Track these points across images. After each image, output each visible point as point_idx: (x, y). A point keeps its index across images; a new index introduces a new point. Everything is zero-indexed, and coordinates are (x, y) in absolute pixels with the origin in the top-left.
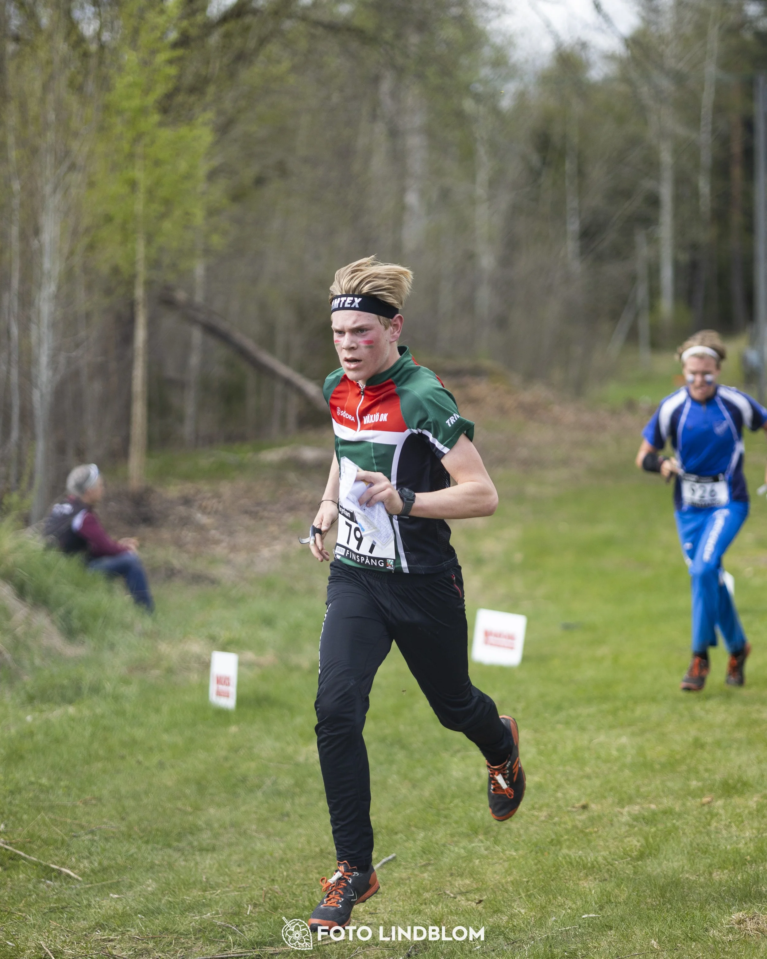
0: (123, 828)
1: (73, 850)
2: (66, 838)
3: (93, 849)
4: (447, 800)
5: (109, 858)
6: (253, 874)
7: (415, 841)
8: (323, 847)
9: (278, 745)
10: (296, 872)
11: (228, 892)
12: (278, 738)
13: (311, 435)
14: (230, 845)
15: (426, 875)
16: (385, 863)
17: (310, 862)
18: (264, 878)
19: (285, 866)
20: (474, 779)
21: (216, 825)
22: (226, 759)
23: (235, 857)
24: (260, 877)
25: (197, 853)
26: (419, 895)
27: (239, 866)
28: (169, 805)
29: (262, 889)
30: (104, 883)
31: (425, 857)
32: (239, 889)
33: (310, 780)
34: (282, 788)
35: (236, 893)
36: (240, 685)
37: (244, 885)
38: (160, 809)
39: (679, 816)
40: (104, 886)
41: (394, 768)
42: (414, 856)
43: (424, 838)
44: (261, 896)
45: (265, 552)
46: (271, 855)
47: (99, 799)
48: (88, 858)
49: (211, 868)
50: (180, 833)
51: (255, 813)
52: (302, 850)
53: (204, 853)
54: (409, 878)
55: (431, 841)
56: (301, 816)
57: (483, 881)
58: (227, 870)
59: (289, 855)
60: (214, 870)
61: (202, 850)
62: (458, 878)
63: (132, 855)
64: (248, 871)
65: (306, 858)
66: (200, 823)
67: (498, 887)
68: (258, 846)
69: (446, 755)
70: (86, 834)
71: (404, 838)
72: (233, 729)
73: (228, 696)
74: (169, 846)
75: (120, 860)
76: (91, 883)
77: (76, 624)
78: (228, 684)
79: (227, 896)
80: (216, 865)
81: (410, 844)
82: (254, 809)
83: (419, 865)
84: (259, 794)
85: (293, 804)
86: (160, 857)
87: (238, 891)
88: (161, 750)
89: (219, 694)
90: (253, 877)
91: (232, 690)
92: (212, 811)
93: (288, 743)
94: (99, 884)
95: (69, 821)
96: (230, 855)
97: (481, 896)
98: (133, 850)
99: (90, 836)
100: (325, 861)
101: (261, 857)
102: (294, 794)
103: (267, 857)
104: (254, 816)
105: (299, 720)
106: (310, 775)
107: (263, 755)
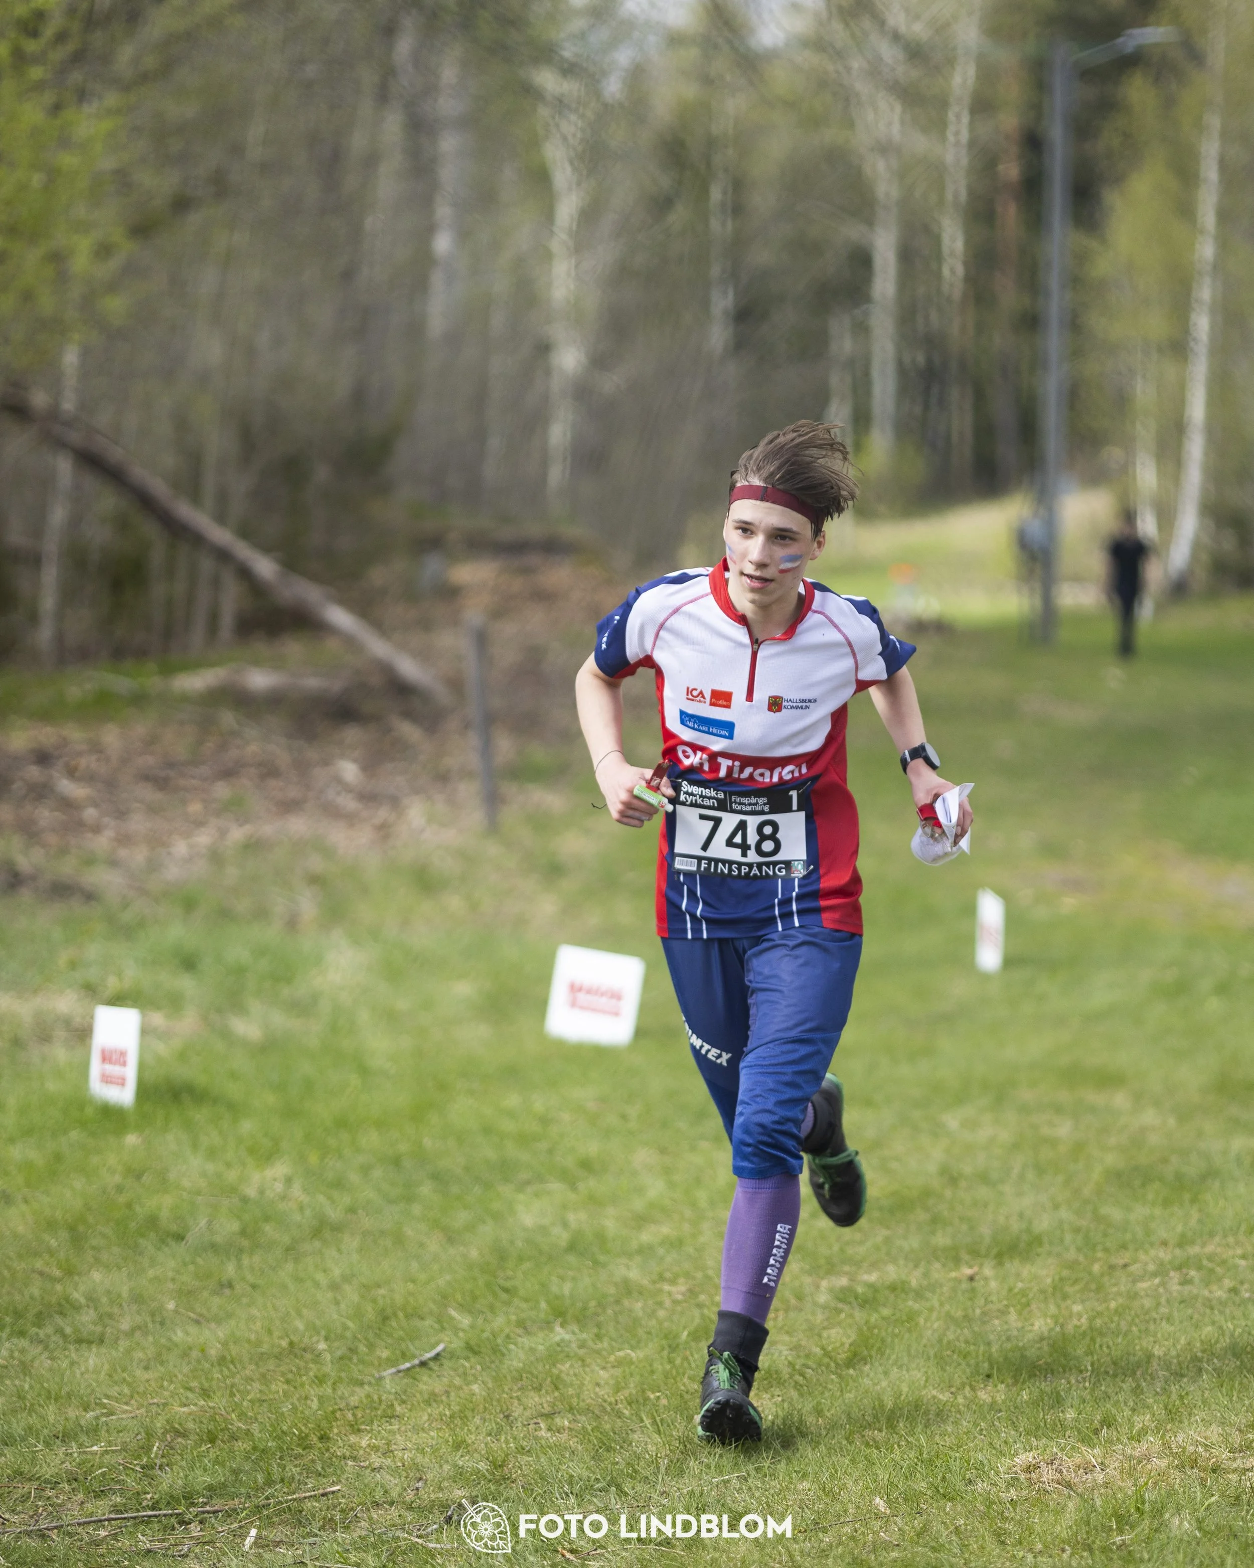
6: (172, 1382)
7: (456, 1331)
8: (295, 1339)
9: (210, 1167)
10: (249, 1380)
12: (212, 1154)
13: (260, 647)
14: (130, 1333)
17: (271, 1364)
18: (190, 1389)
19: (228, 1368)
20: (557, 1230)
21: (104, 1300)
22: (120, 1189)
23: (139, 1355)
24: (187, 1387)
25: (72, 1347)
27: (147, 1368)
28: (22, 1264)
32: (149, 1407)
33: (268, 1228)
34: (218, 1239)
35: (144, 1414)
36: (142, 1067)
37: (160, 1399)
38: (6, 1273)
39: (919, 1295)
41: (416, 1209)
43: (473, 1326)
44: (186, 1418)
45: (181, 848)
46: (203, 1351)
49: (97, 1371)
50: (41, 1313)
51: (173, 1280)
52: (259, 1343)
53: (84, 1346)
54: (447, 1393)
55: (483, 1332)
56: (254, 1287)
58: (126, 1375)
59: (234, 1350)
60: (102, 1375)
61: (79, 1341)
62: (532, 1394)
64: (163, 1377)
65: (262, 1357)
66: (76, 1296)
67: (604, 1410)
68: (179, 1336)
69: (506, 1190)
72: (132, 1139)
73: (122, 1082)
74: (23, 1334)
78: (125, 1064)
80: (107, 1367)
82: (170, 1274)
84: (181, 1249)
85: (239, 1267)
87: (147, 1410)
88: (5, 1174)
89: (106, 1079)
90: (172, 1388)
91: (131, 1074)
92: (97, 1276)
93: (228, 1165)
96: (130, 1350)
101: (185, 1355)
102: (241, 1250)
103: (195, 1354)
104: (171, 1286)
105: (247, 1126)
106: (267, 1219)
107: (186, 1183)
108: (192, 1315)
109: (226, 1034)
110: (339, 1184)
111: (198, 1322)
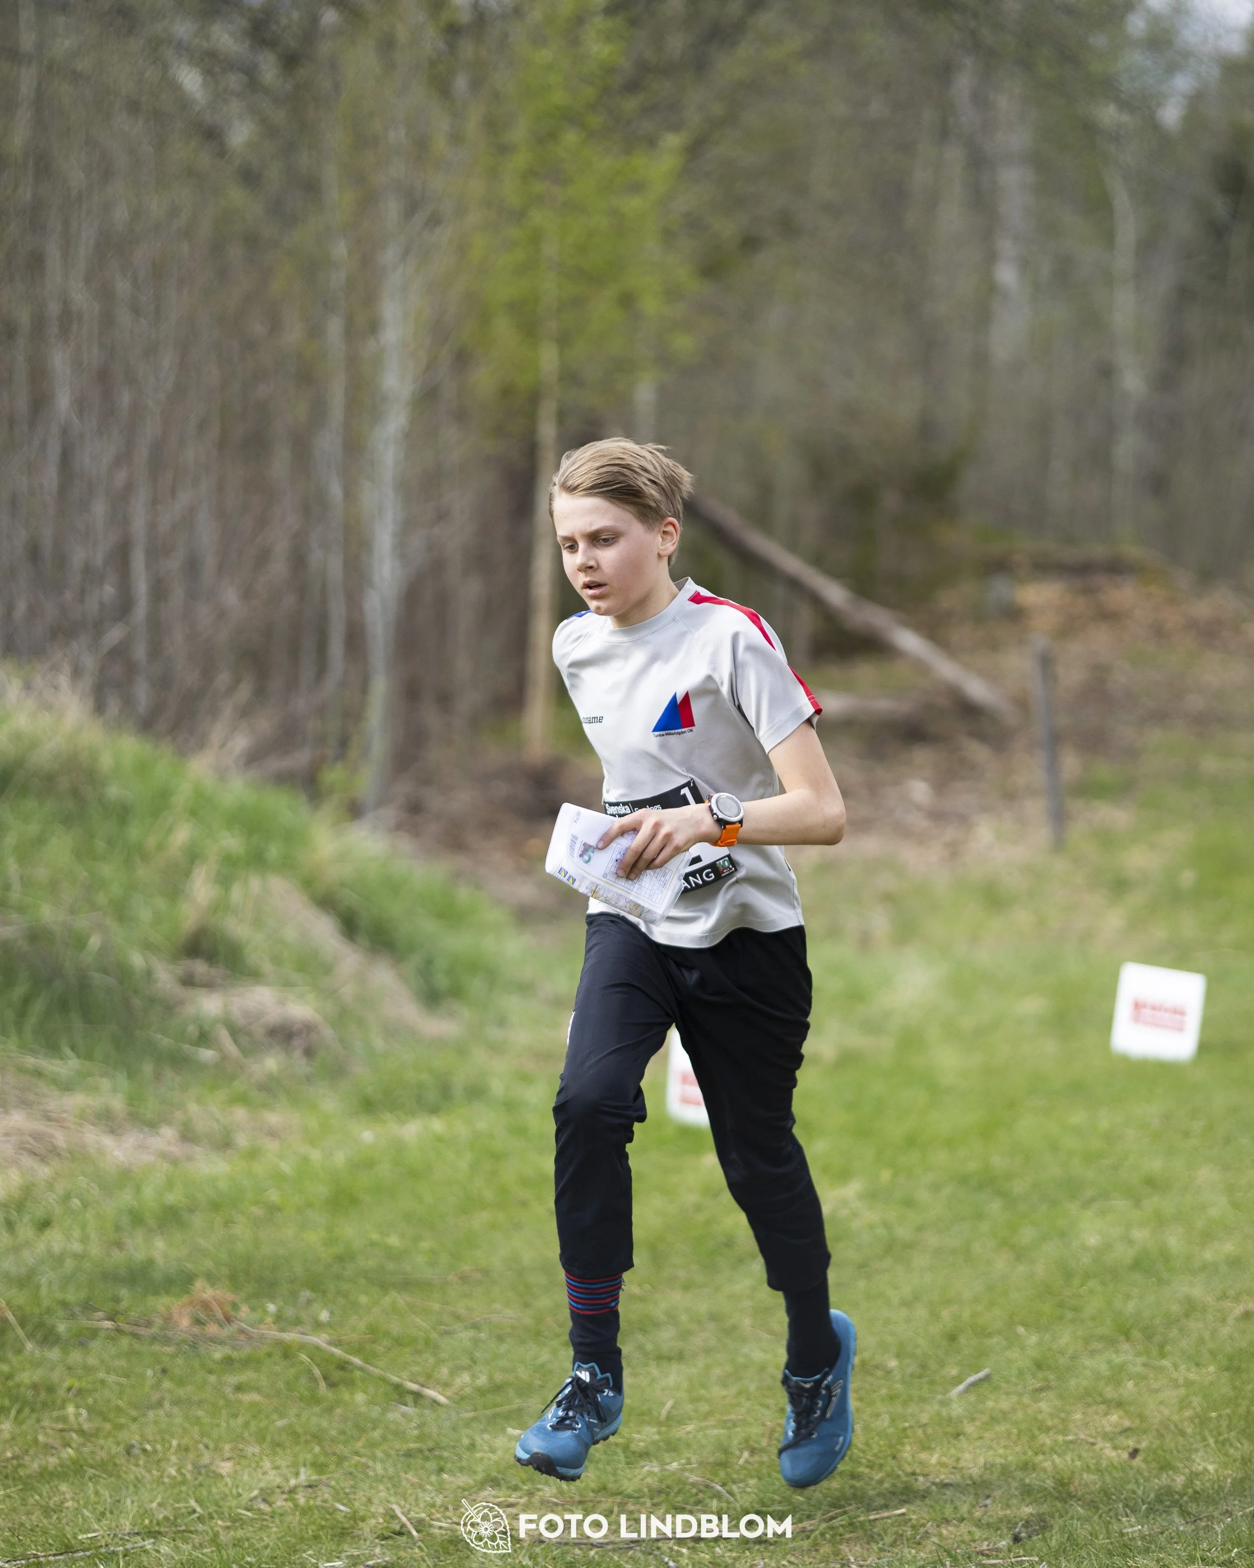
0: (528, 1321)
1: (443, 1355)
2: (434, 1335)
3: (478, 1354)
4: (1076, 1282)
5: (504, 1370)
6: (749, 1399)
7: (1023, 1348)
11: (707, 1427)
14: (708, 1351)
15: (1043, 1405)
16: (973, 1385)
18: (765, 1408)
20: (1121, 1247)
21: (684, 1318)
22: (698, 1208)
23: (717, 1371)
24: (761, 1405)
25: (653, 1363)
26: (1033, 1437)
27: (725, 1386)
29: (764, 1425)
30: (498, 1410)
31: (1040, 1375)
32: (724, 1424)
35: (722, 1431)
37: (733, 1417)
40: (495, 1416)
41: (985, 1227)
42: (1021, 1373)
43: (1039, 1344)
44: (763, 1435)
47: (486, 1272)
48: (468, 1368)
49: (678, 1389)
51: (750, 1298)
53: (664, 1363)
54: (1014, 1410)
55: (1050, 1349)
57: (1142, 1417)
58: (703, 1392)
60: (683, 1392)
61: (660, 1358)
63: (543, 1366)
64: (739, 1394)
66: (657, 1313)
67: (1167, 1428)
68: (756, 1353)
69: (1072, 1207)
70: (466, 1328)
71: (1004, 1343)
75: (523, 1374)
76: (475, 1410)
77: (442, 981)
79: (705, 1436)
80: (685, 1385)
81: (1014, 1354)
83: (1031, 1388)
87: (723, 1428)
89: (687, 1099)
90: (748, 1404)
92: (674, 1296)
94: (489, 1412)
95: (436, 1306)
96: (708, 1367)
97: (1139, 1442)
98: (545, 1357)
99: (471, 1333)
100: (869, 1379)
101: (761, 1371)
104: (747, 1303)
110: (909, 1203)
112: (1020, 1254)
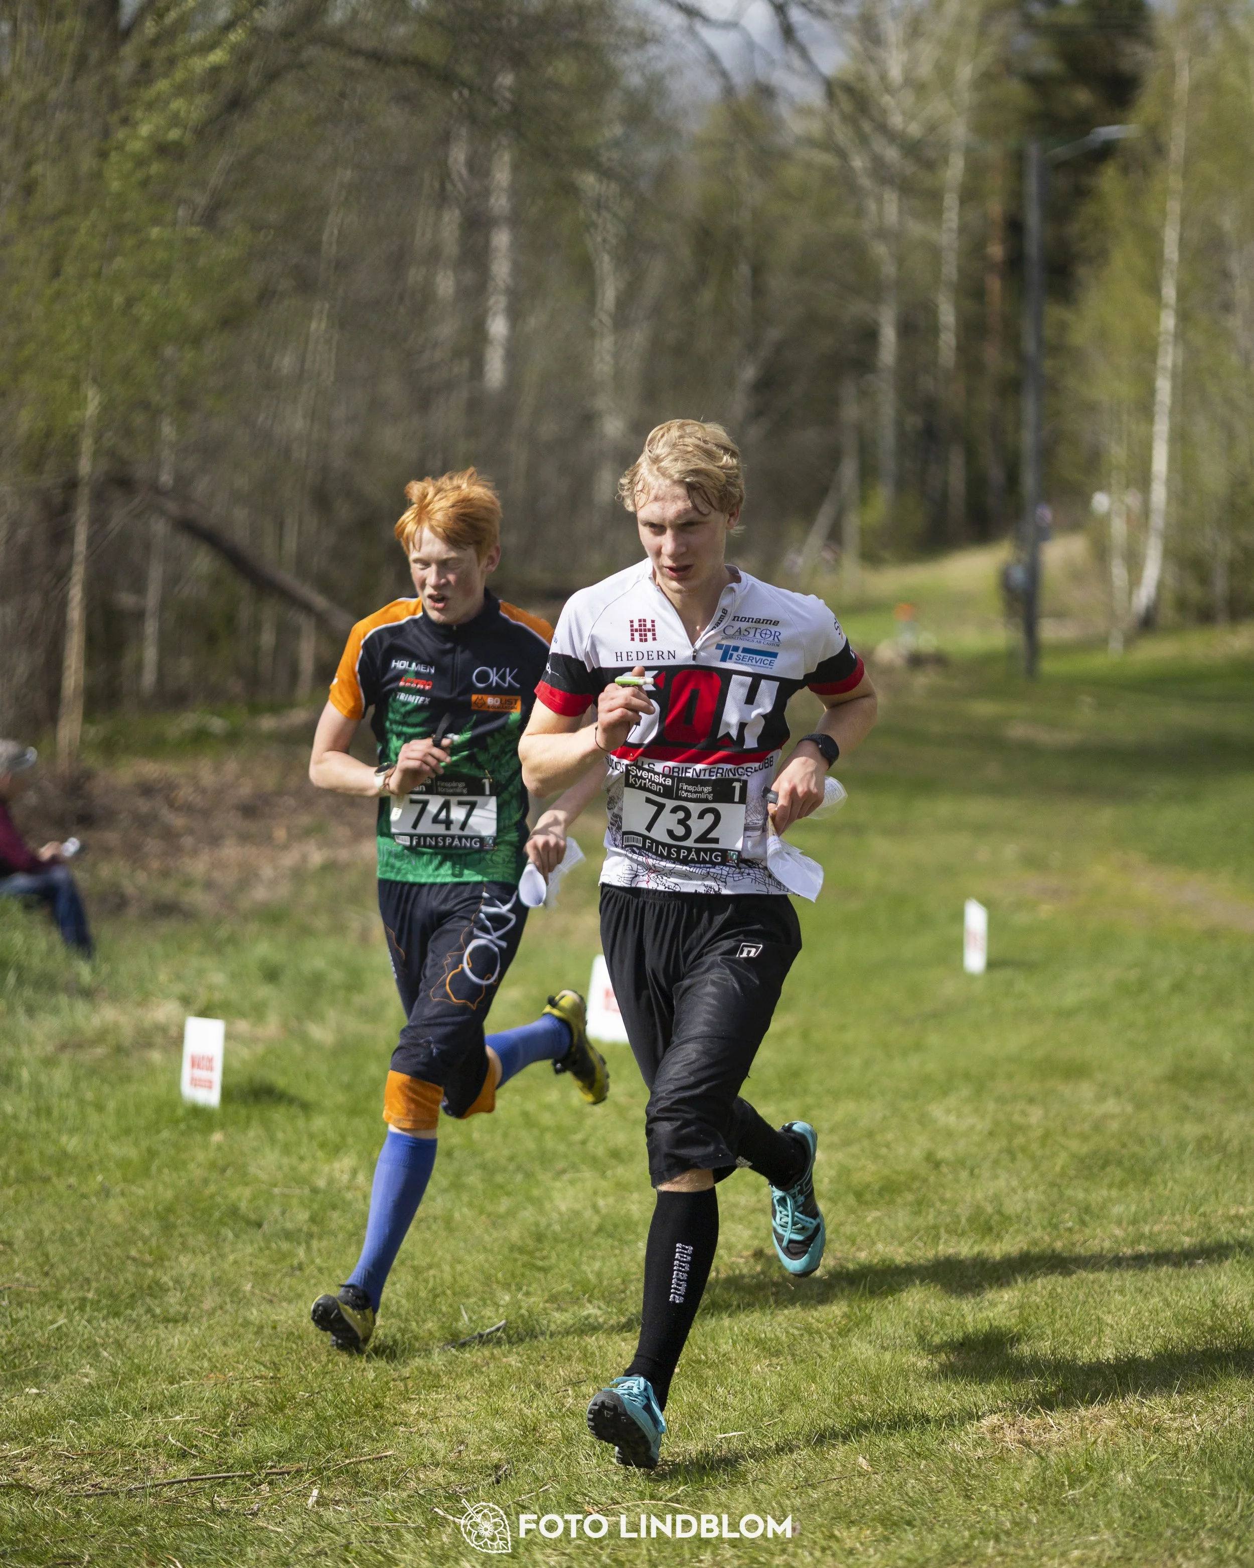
0: (46, 1288)
4: (546, 1245)
5: (23, 1334)
9: (285, 1161)
10: (313, 1354)
12: (287, 1149)
14: (211, 1312)
18: (263, 1364)
19: (296, 1344)
21: (189, 1283)
22: (206, 1182)
23: (218, 1332)
24: (257, 1362)
25: (161, 1326)
27: (225, 1344)
28: (118, 1251)
30: (15, 1371)
33: (335, 1215)
34: (290, 1226)
36: (227, 1070)
38: (104, 1259)
40: (15, 1375)
46: (274, 1327)
49: (180, 1348)
50: (133, 1296)
51: (251, 1264)
53: (170, 1325)
58: (206, 1351)
60: (185, 1351)
61: (167, 1320)
63: (59, 1329)
66: (165, 1279)
68: (254, 1314)
69: (544, 1179)
72: (217, 1137)
73: (209, 1085)
74: (117, 1315)
75: (41, 1337)
78: (210, 1069)
80: (190, 1344)
82: (248, 1259)
84: (258, 1235)
85: (309, 1248)
86: (102, 1333)
88: (104, 1170)
89: (195, 1082)
91: (216, 1077)
92: (184, 1259)
93: (302, 1159)
94: (8, 1373)
96: (210, 1327)
98: (61, 1320)
101: (259, 1331)
102: (310, 1236)
103: (267, 1331)
104: (249, 1269)
105: (319, 1123)
106: (334, 1207)
107: (263, 1176)
108: (265, 1295)
109: (304, 1039)
111: (271, 1301)
112: (496, 1221)
